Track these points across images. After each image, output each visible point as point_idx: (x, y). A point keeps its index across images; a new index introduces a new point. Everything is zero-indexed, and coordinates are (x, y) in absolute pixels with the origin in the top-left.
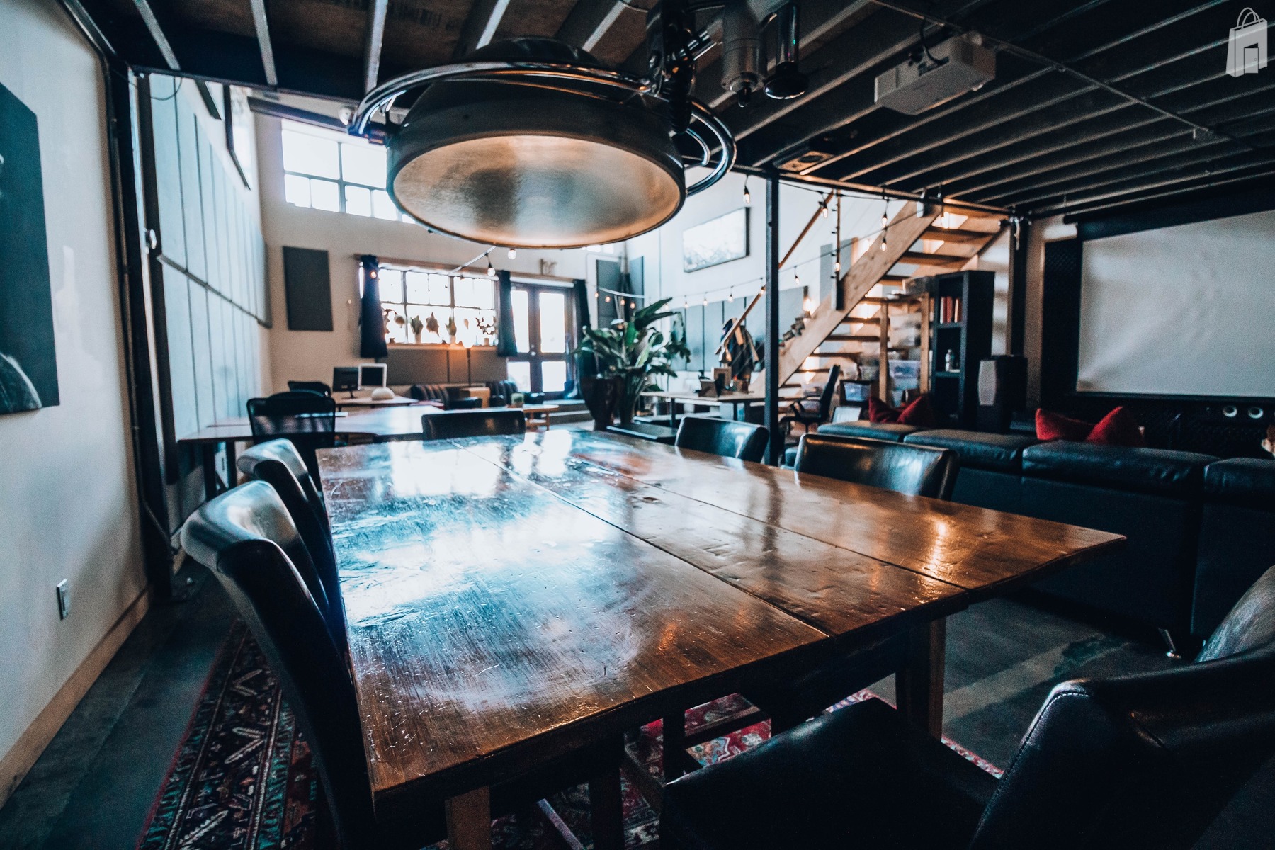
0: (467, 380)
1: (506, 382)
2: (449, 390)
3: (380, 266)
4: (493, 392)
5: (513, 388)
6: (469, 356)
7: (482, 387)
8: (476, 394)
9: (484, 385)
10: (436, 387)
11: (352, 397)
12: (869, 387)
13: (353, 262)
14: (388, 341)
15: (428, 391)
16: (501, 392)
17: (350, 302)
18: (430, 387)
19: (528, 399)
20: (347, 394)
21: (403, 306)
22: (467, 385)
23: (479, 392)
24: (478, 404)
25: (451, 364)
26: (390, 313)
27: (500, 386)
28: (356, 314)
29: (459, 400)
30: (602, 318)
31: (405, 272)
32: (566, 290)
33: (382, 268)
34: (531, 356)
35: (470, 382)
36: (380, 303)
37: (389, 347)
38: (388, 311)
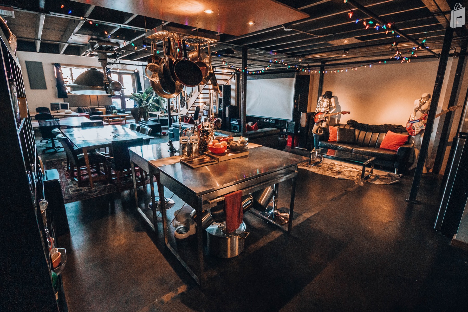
0: (98, 105)
1: (112, 106)
2: (91, 108)
3: (61, 67)
4: (107, 109)
5: (114, 108)
6: (97, 97)
7: (103, 107)
8: (101, 110)
9: (104, 106)
10: (86, 108)
11: (58, 112)
12: (208, 111)
13: (51, 66)
14: (67, 92)
15: (84, 109)
16: (110, 109)
17: (52, 79)
18: (84, 108)
19: (119, 111)
20: (56, 111)
21: (71, 80)
22: (98, 107)
23: (102, 109)
24: (102, 113)
25: (91, 100)
26: (67, 83)
27: (110, 107)
28: (55, 83)
29: (95, 112)
30: (145, 84)
31: (71, 68)
32: (132, 74)
33: (63, 67)
34: (121, 96)
35: (98, 106)
36: (63, 79)
37: (68, 94)
38: (66, 82)
